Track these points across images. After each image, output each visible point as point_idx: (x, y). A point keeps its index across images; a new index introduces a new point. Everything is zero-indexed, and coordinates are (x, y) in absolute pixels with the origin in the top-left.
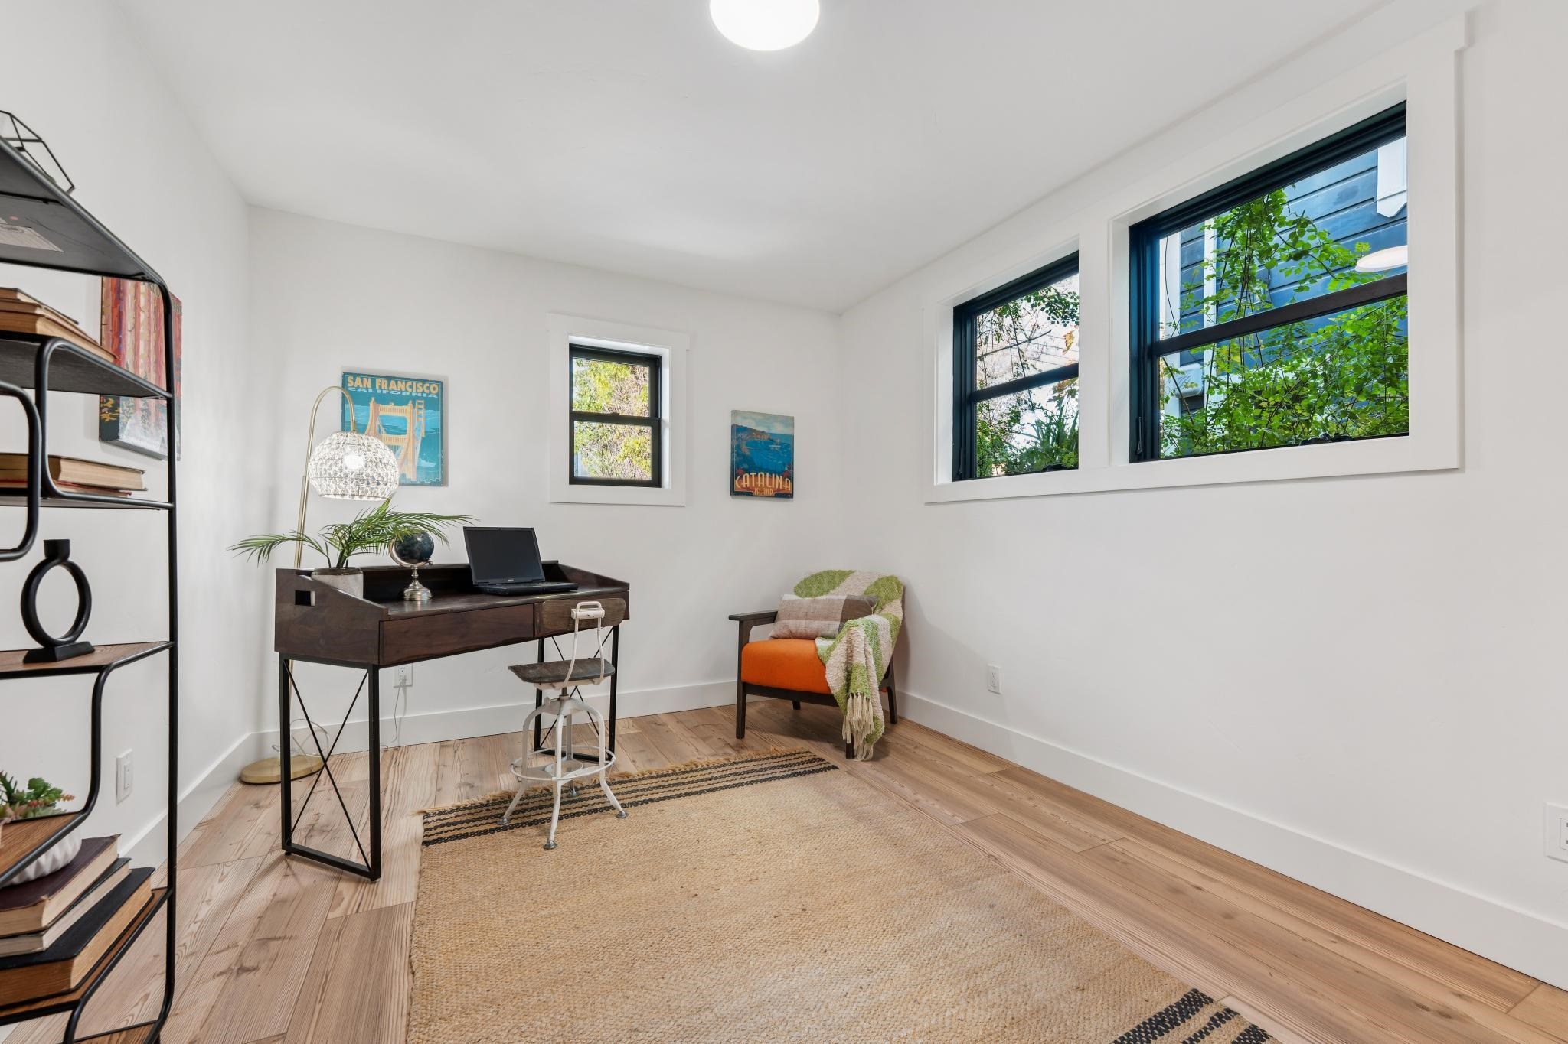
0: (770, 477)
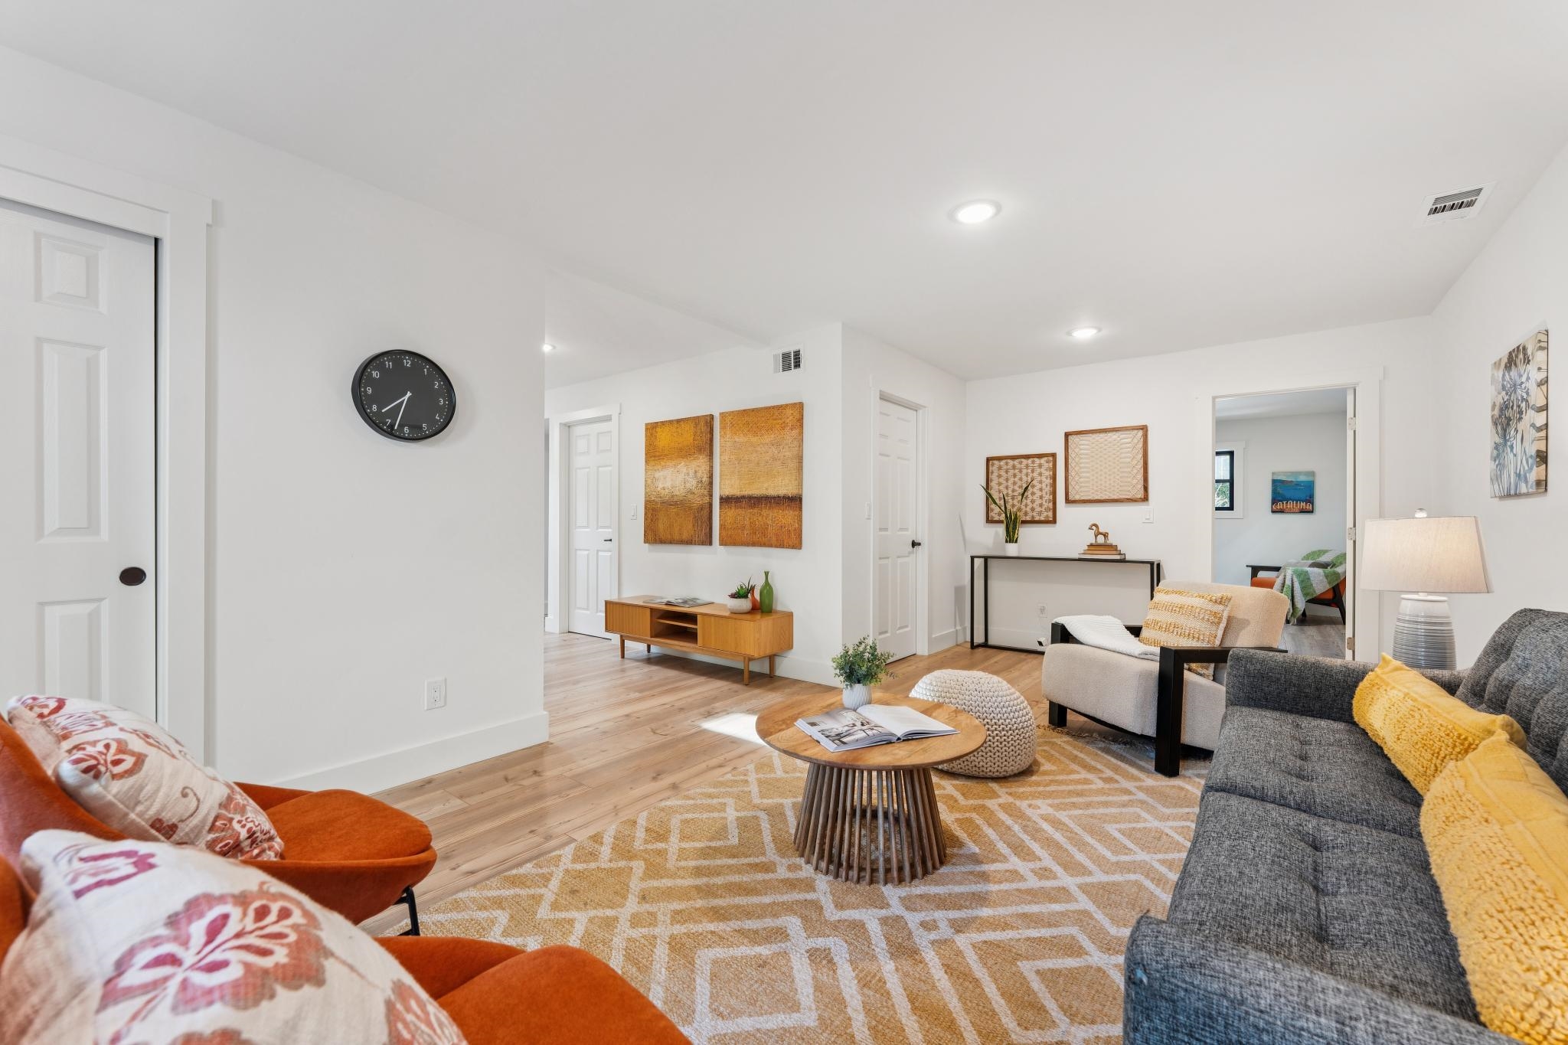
0: (1297, 503)
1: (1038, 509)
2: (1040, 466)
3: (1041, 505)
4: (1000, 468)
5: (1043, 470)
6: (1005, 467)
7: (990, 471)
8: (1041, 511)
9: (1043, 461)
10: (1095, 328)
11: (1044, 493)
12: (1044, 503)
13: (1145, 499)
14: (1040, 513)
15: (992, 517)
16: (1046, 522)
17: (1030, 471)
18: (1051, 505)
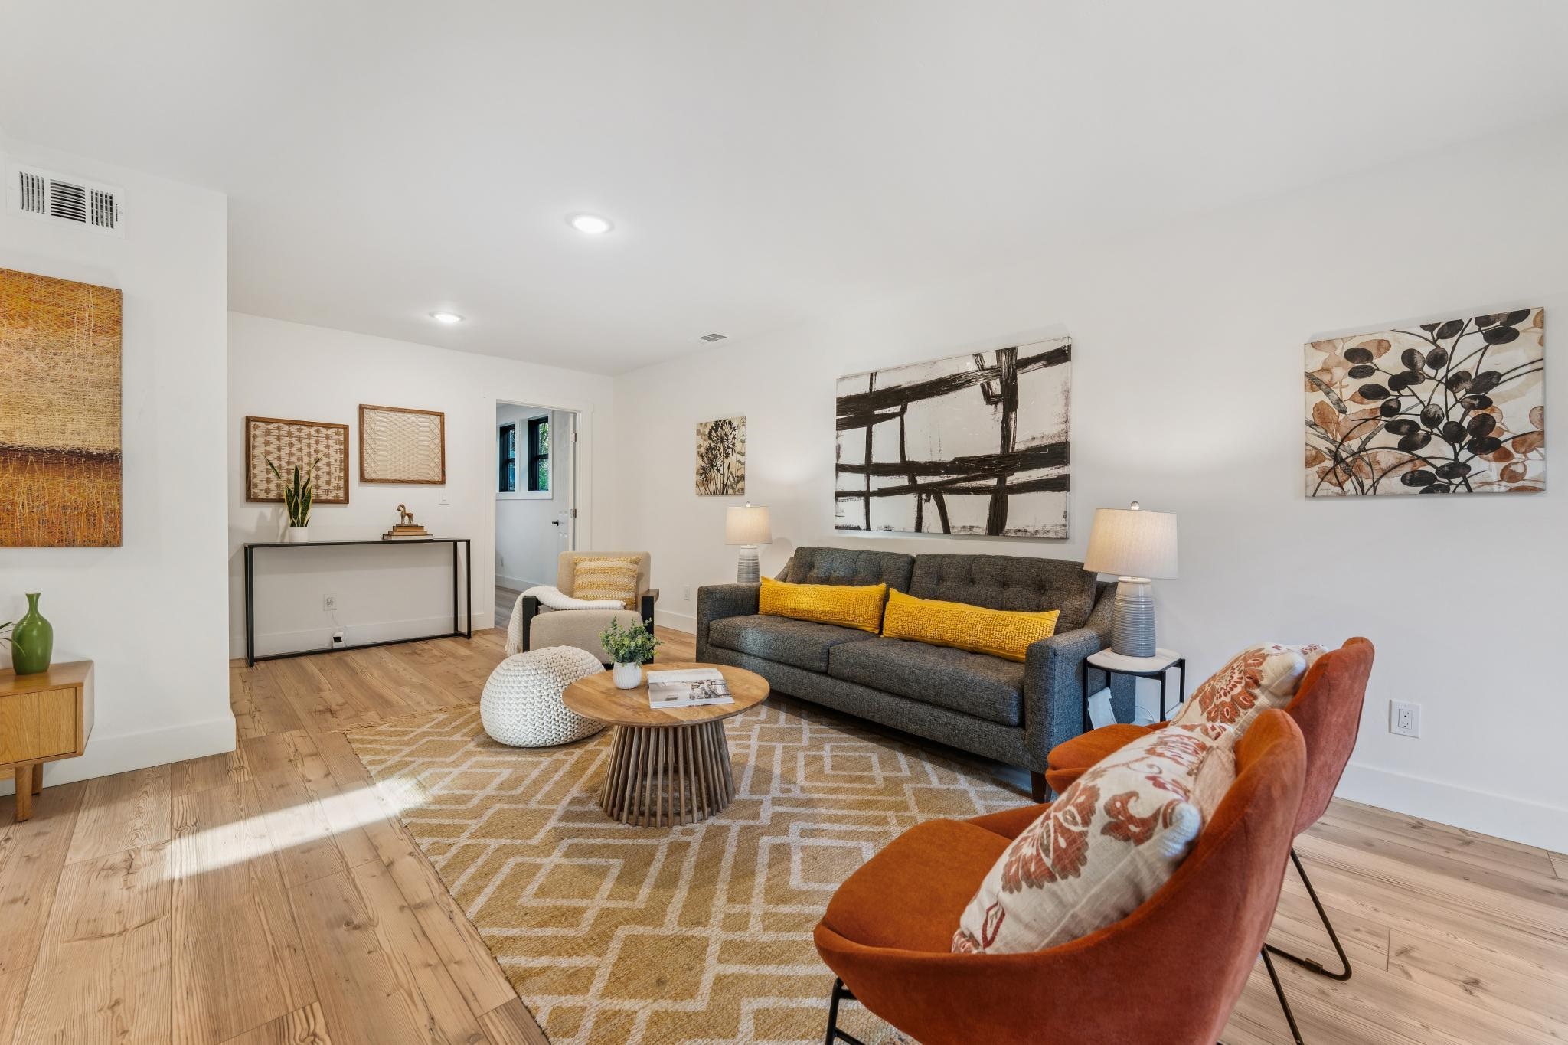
1: (324, 487)
2: (327, 437)
3: (328, 482)
4: (268, 433)
5: (330, 442)
6: (276, 433)
7: (252, 435)
8: (329, 489)
9: (331, 432)
10: (459, 316)
11: (332, 469)
12: (333, 480)
13: (443, 482)
14: (327, 492)
15: (256, 494)
16: (336, 502)
17: (312, 441)
18: (342, 483)
